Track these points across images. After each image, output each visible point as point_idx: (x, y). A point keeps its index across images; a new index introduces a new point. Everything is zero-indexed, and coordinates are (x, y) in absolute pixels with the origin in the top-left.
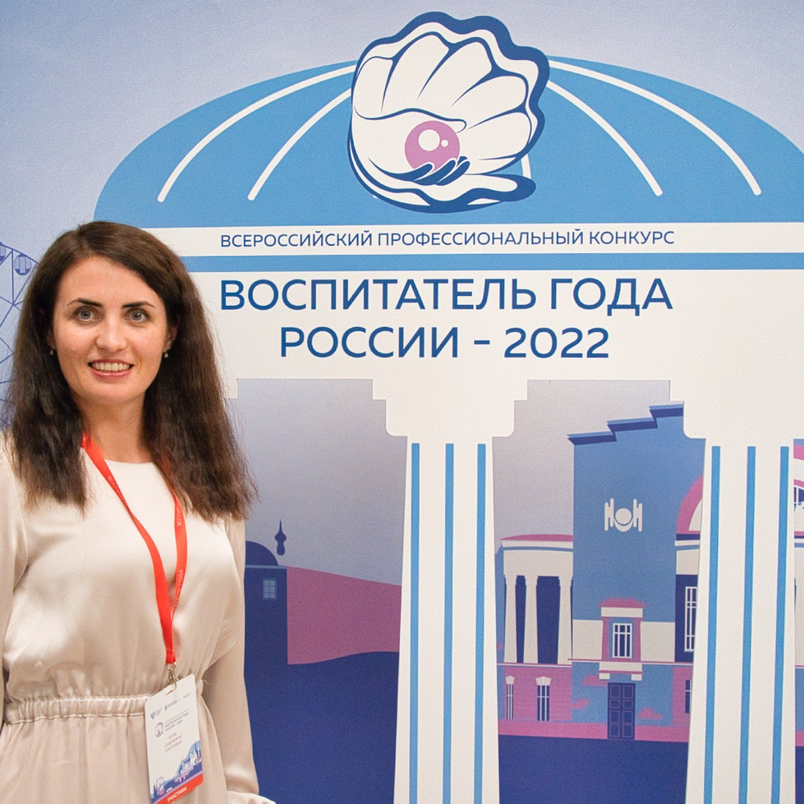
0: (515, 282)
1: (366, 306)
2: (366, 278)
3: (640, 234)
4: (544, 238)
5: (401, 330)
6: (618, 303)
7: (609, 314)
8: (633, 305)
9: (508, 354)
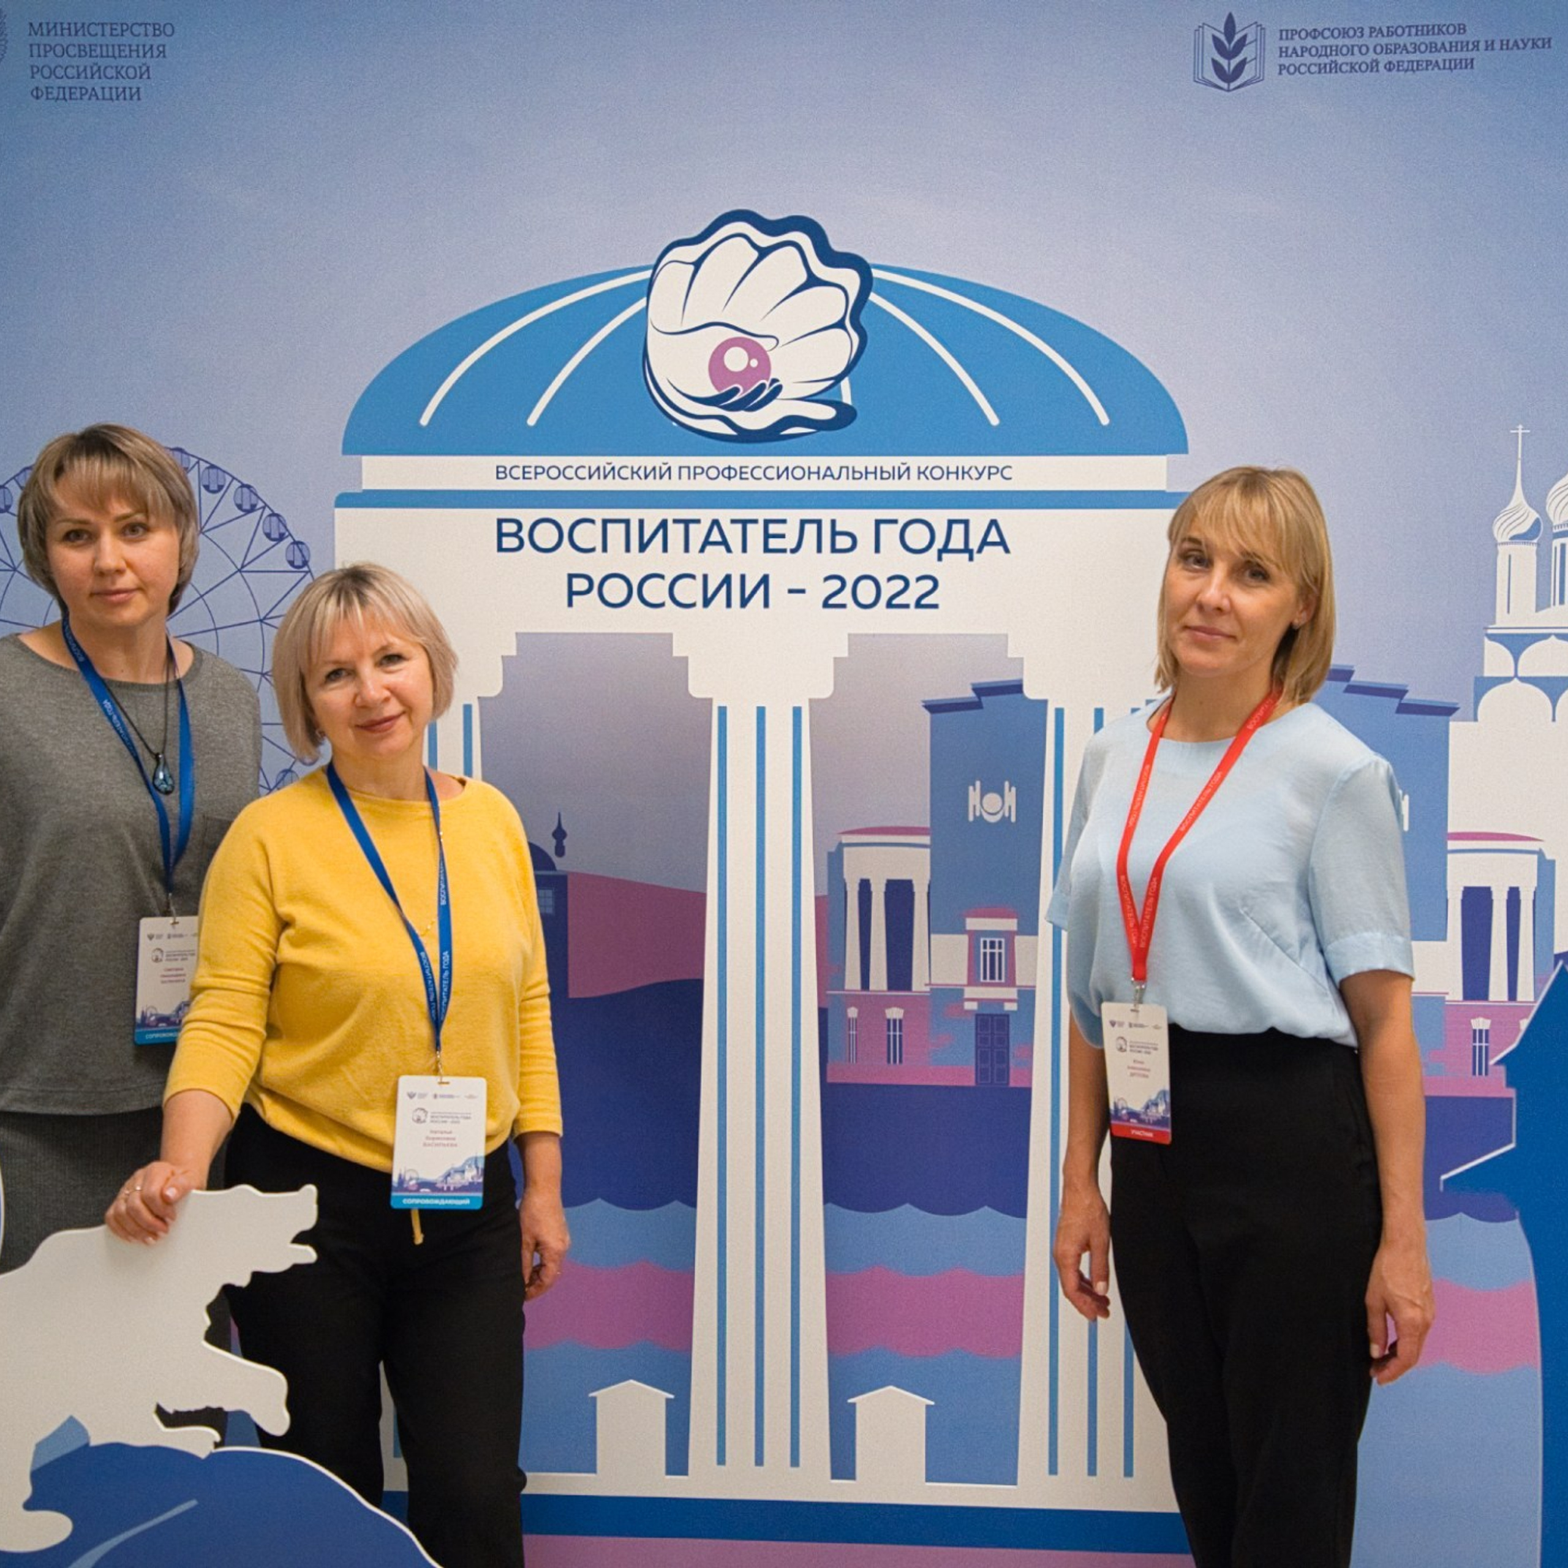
0: (833, 522)
1: (665, 549)
2: (665, 517)
3: (973, 469)
4: (867, 473)
5: (705, 577)
6: (951, 546)
7: (940, 559)
8: (967, 550)
9: (826, 604)
